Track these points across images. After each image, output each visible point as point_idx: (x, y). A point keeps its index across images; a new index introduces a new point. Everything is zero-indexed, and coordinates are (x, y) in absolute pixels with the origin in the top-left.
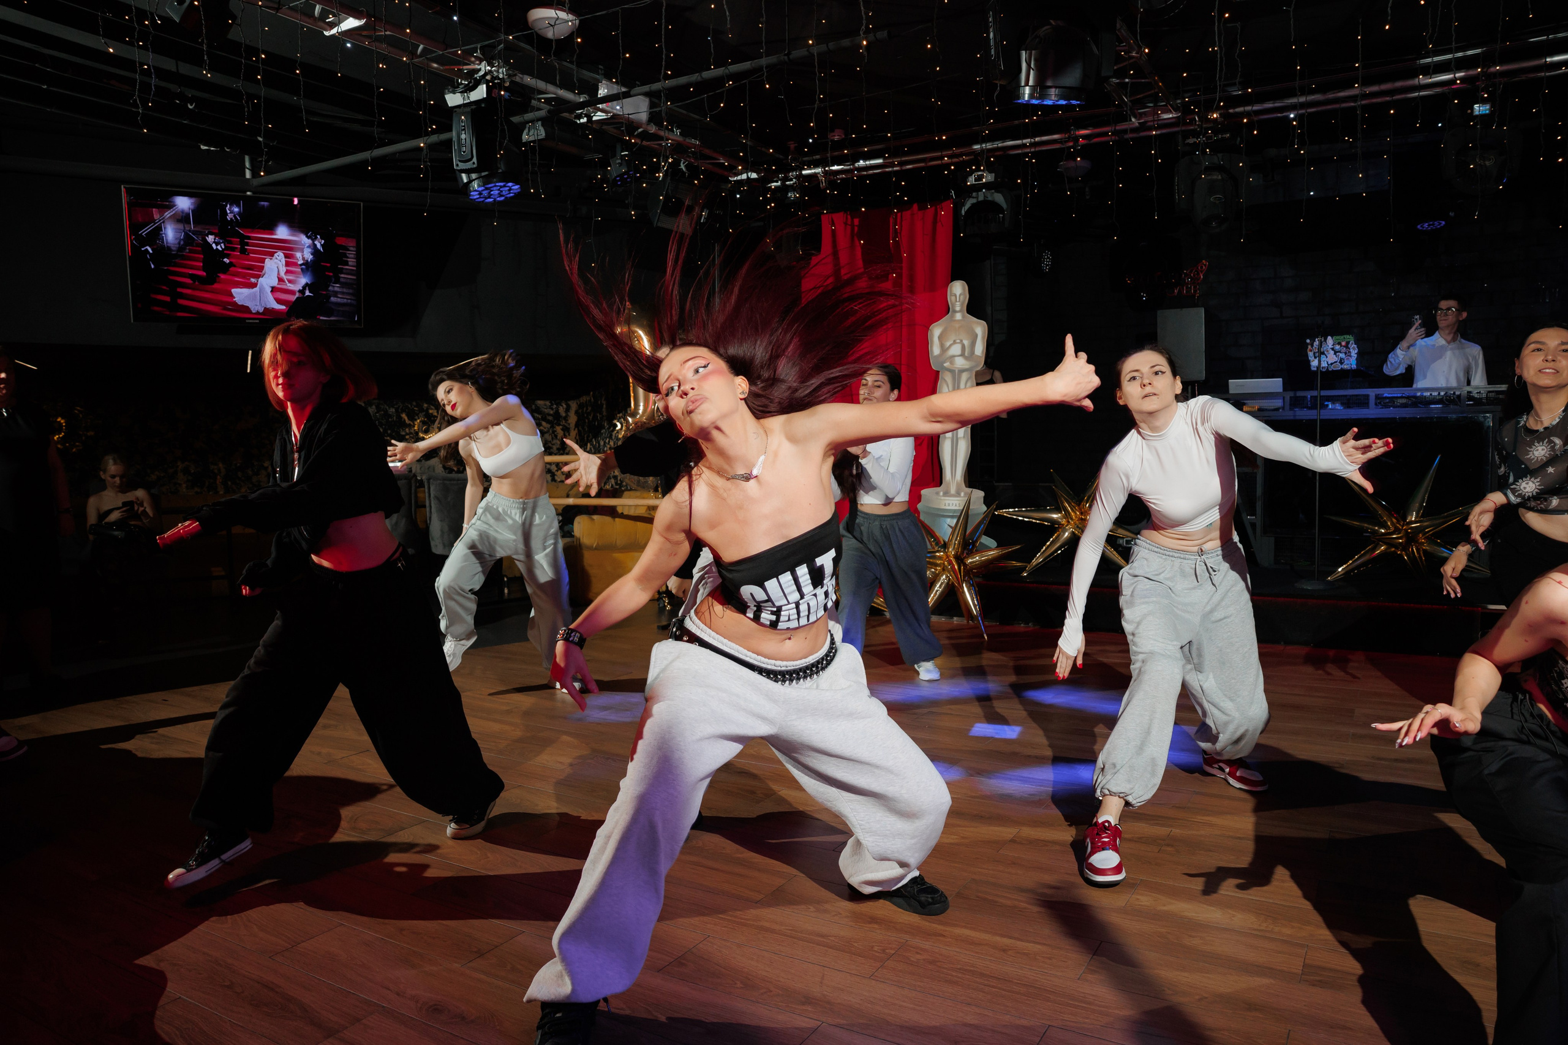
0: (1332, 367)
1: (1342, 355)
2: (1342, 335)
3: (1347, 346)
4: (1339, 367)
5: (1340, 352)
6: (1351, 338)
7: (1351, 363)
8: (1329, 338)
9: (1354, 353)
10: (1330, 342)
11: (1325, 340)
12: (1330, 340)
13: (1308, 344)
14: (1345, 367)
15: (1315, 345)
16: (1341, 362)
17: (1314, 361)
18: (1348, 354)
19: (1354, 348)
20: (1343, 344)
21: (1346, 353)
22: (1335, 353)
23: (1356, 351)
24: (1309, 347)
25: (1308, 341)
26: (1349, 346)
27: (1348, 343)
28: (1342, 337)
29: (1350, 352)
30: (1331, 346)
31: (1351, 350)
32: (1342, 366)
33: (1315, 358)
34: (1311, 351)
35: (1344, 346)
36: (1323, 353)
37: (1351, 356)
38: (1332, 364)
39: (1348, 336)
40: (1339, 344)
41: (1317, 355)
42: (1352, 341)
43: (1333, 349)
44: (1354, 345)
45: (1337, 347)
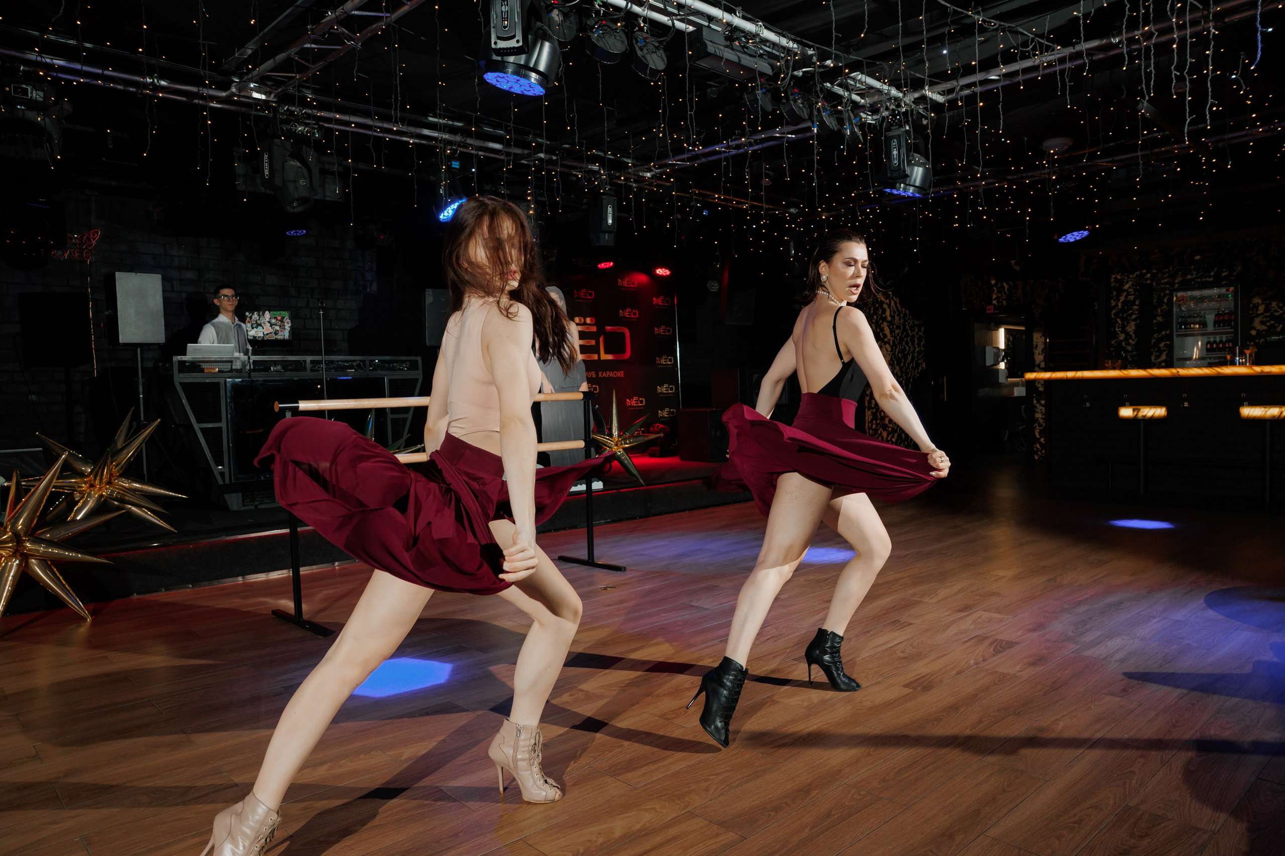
0: (267, 337)
1: (277, 328)
2: (278, 311)
3: (282, 320)
4: (274, 337)
5: (276, 325)
6: (286, 314)
7: (285, 334)
8: (267, 312)
9: (288, 326)
10: (267, 316)
11: (263, 314)
12: (267, 315)
13: (247, 316)
14: (279, 337)
15: (253, 317)
16: (276, 334)
17: (251, 331)
18: (282, 327)
19: (288, 323)
20: (279, 318)
21: (280, 326)
22: (271, 325)
23: (289, 325)
24: (248, 319)
25: (247, 314)
26: (284, 320)
27: (283, 318)
28: (279, 313)
29: (284, 325)
30: (267, 319)
31: (286, 324)
32: (277, 337)
33: (253, 328)
34: (249, 322)
35: (280, 321)
36: (260, 325)
37: (285, 329)
38: (267, 334)
39: (284, 312)
40: (275, 318)
41: (255, 326)
42: (287, 317)
43: (269, 322)
44: (288, 320)
45: (273, 321)
